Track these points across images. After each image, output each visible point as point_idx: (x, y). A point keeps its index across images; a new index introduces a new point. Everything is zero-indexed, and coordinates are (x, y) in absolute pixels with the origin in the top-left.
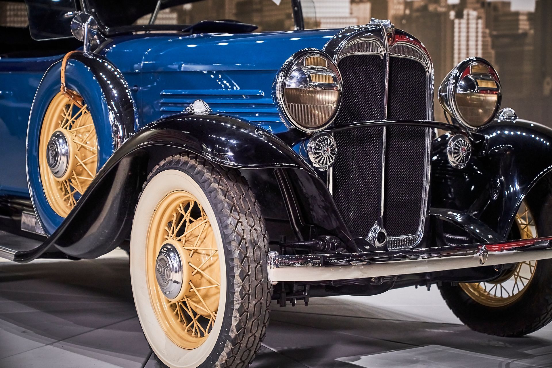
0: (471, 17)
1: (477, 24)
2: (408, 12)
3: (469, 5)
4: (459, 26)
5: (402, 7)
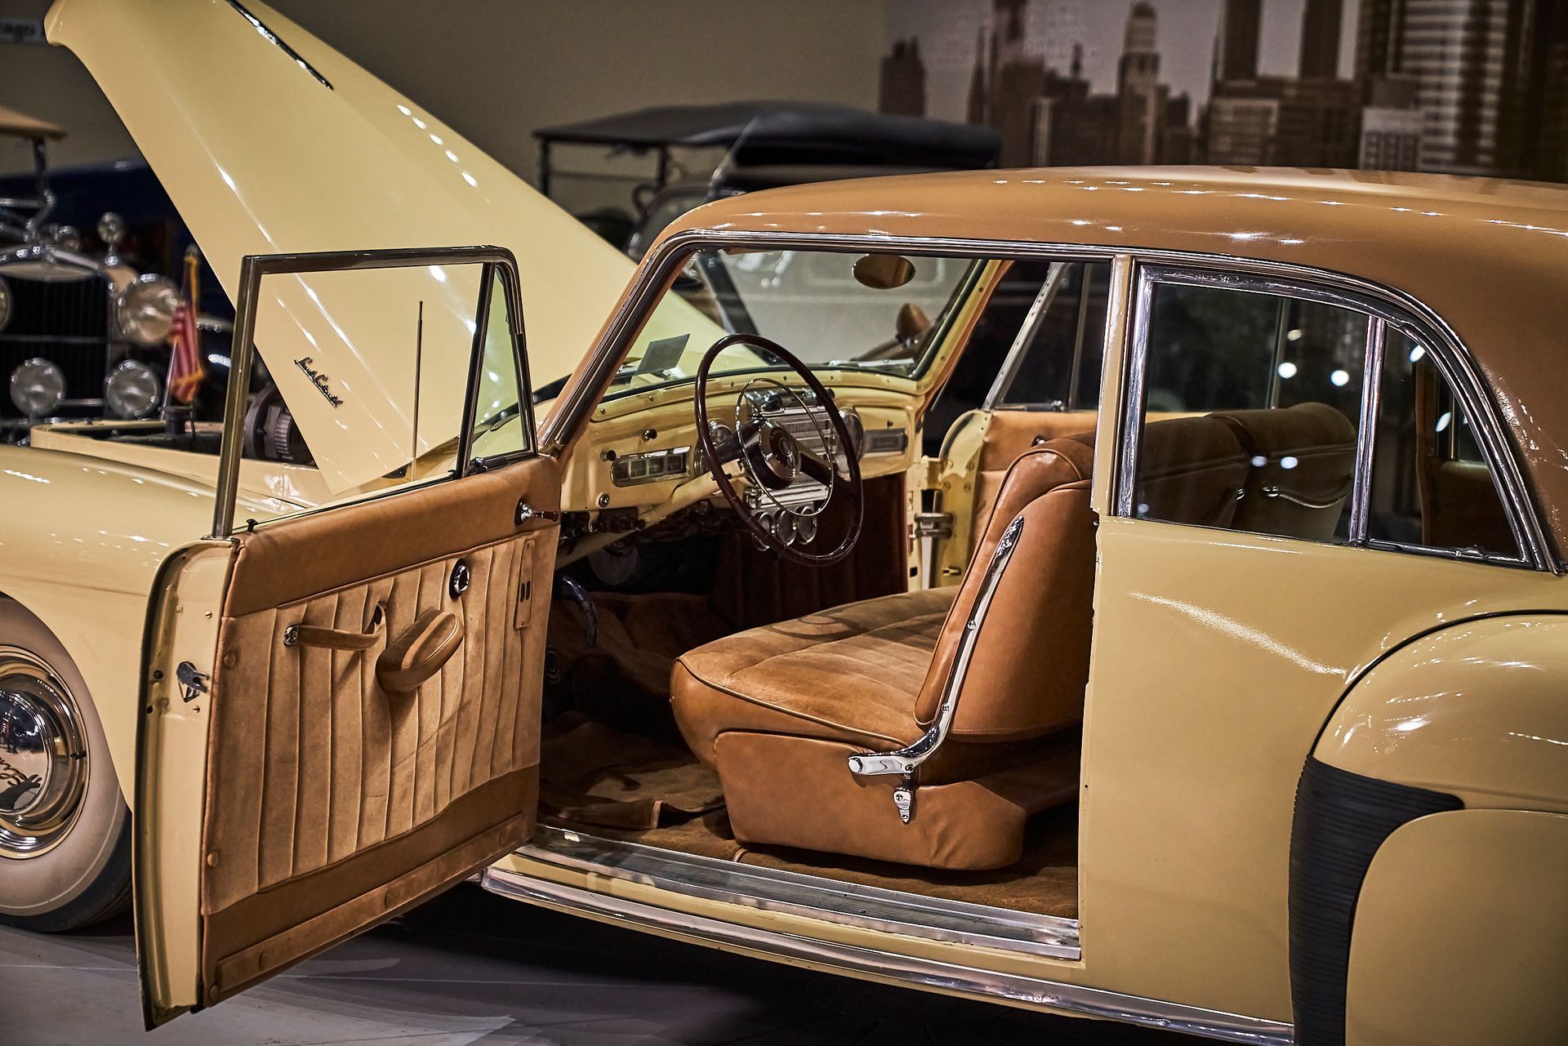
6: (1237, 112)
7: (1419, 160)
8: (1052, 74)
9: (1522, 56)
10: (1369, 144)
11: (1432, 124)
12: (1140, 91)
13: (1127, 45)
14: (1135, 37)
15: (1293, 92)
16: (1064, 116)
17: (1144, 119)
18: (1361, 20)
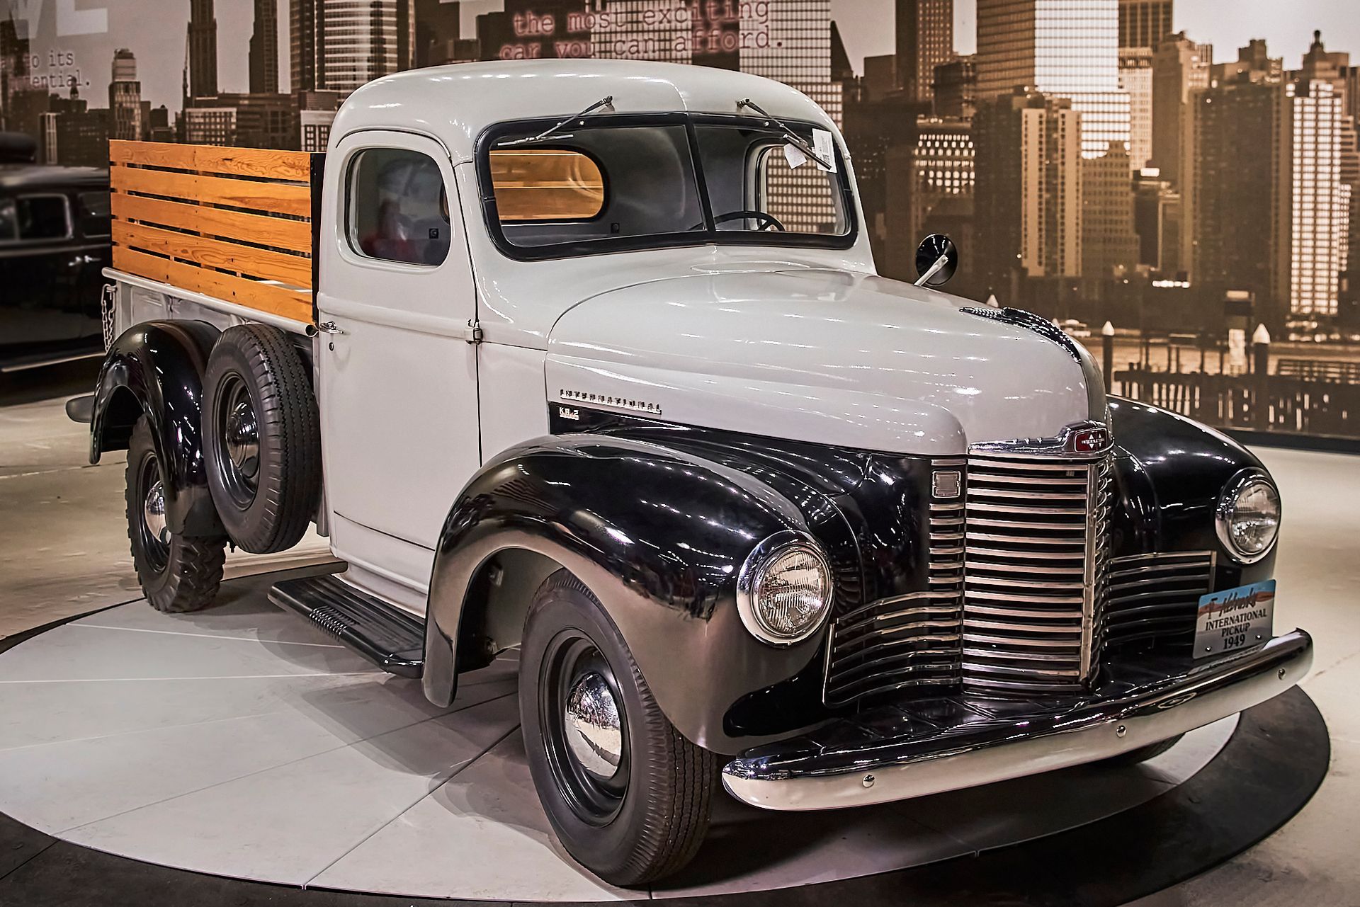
0: (1322, 94)
1: (1333, 106)
2: (1214, 84)
3: (1318, 74)
4: (1303, 109)
5: (1206, 76)
6: (204, 117)
8: (55, 96)
10: (306, 132)
12: (128, 105)
13: (114, 77)
14: (120, 71)
15: (246, 102)
16: (69, 123)
17: (133, 123)
18: (292, 57)
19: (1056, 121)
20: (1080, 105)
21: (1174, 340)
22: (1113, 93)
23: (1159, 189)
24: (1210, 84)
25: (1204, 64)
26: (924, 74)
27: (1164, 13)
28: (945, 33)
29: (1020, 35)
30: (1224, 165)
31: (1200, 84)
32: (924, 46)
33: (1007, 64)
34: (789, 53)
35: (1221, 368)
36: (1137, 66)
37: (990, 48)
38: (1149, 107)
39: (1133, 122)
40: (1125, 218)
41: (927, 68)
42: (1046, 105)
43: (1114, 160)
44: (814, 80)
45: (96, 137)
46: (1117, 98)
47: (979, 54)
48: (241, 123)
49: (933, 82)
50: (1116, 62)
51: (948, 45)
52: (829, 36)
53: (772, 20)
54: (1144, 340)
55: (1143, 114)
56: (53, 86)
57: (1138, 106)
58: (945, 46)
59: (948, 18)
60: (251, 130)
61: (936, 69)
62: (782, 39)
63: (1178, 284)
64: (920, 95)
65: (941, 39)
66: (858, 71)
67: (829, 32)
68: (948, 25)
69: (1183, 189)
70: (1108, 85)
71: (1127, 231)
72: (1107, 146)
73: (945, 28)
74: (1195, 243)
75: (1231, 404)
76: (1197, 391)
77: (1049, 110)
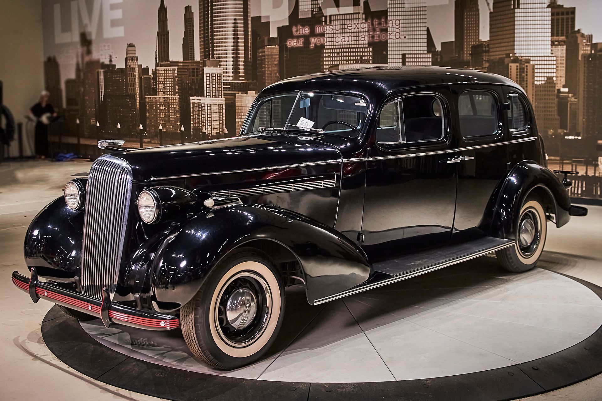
6: (164, 71)
7: (222, 80)
8: (103, 63)
9: (249, 53)
10: (206, 76)
11: (226, 71)
12: (133, 66)
13: (127, 54)
14: (129, 52)
15: (181, 64)
16: (109, 74)
17: (135, 74)
18: (200, 45)
19: (524, 69)
20: (534, 62)
21: (575, 162)
22: (549, 56)
23: (568, 97)
24: (591, 51)
25: (588, 43)
26: (467, 49)
27: (571, 21)
28: (476, 31)
29: (508, 32)
30: (597, 86)
31: (587, 52)
32: (467, 38)
33: (503, 45)
34: (409, 41)
35: (595, 173)
36: (559, 45)
37: (495, 38)
38: (564, 62)
39: (557, 69)
40: (553, 109)
41: (468, 46)
42: (519, 62)
43: (549, 85)
44: (420, 52)
45: (120, 79)
46: (550, 58)
47: (490, 40)
48: (179, 73)
49: (470, 52)
50: (550, 43)
51: (477, 37)
52: (426, 33)
53: (402, 27)
54: (561, 162)
55: (562, 65)
56: (102, 59)
57: (559, 62)
58: (476, 37)
59: (477, 25)
60: (183, 76)
61: (472, 47)
62: (406, 35)
63: (576, 137)
64: (465, 58)
65: (474, 34)
66: (439, 48)
67: (426, 32)
68: (477, 28)
69: (579, 97)
70: (546, 53)
71: (554, 115)
72: (546, 79)
73: (476, 30)
74: (584, 120)
75: (599, 189)
76: (584, 183)
77: (521, 64)
